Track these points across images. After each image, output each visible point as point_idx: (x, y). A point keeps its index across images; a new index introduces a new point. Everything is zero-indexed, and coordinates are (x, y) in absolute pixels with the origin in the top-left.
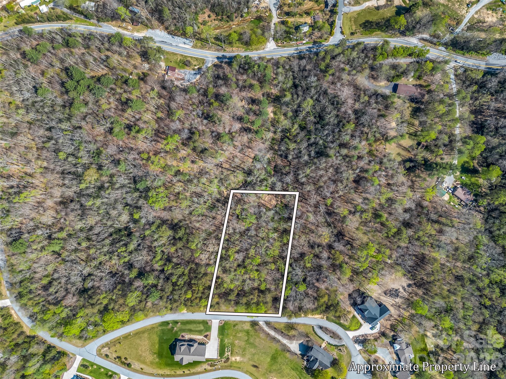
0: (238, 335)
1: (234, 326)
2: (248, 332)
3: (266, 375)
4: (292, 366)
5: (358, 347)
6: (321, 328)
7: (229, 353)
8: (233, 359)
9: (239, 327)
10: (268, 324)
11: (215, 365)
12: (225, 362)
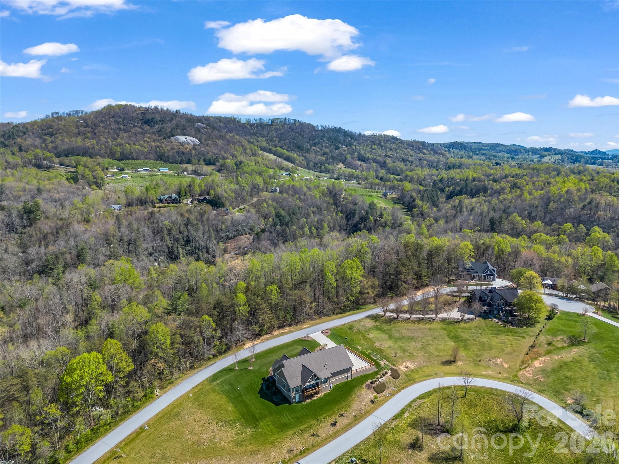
1: (350, 329)
3: (481, 363)
7: (385, 362)
8: (403, 368)
9: (359, 328)
11: (384, 386)
12: (394, 377)
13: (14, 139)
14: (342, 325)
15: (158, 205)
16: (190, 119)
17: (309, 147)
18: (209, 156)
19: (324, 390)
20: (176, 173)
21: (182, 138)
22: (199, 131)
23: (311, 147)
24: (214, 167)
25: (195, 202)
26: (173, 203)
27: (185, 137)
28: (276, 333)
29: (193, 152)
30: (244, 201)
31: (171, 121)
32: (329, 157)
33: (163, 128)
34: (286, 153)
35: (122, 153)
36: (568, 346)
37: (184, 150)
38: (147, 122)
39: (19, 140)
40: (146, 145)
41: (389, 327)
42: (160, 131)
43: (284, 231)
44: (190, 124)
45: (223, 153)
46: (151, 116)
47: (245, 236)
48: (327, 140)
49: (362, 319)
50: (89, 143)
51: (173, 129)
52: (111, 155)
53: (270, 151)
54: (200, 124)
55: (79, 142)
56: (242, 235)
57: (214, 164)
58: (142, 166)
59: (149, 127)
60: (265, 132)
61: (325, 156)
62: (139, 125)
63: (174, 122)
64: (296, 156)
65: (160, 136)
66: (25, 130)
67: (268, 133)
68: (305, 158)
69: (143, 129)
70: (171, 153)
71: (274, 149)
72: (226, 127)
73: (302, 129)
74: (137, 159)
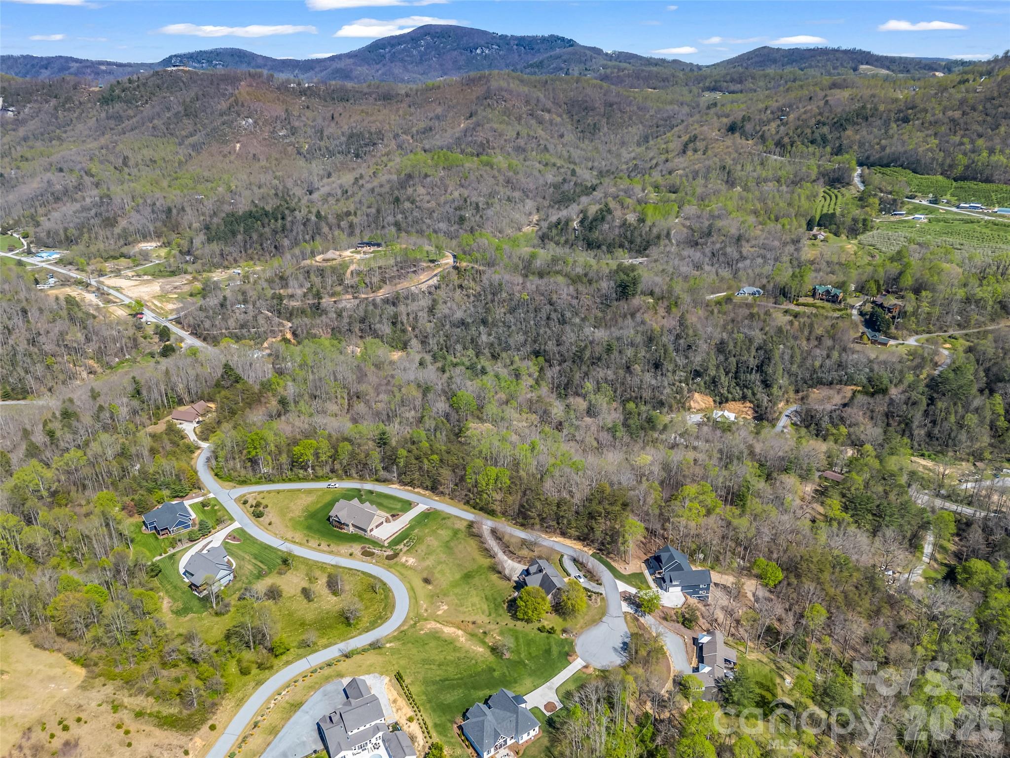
0: (439, 532)
1: (444, 519)
2: (456, 532)
3: (435, 598)
4: (489, 593)
5: (625, 607)
6: (575, 560)
7: (406, 549)
9: (449, 523)
10: (494, 532)
11: (371, 554)
12: (389, 558)
13: (844, 129)
14: (447, 513)
15: (802, 300)
19: (346, 530)
26: (828, 301)
28: (416, 490)
36: (488, 646)
39: (849, 132)
41: (462, 537)
47: (853, 387)
49: (466, 520)
52: (948, 169)
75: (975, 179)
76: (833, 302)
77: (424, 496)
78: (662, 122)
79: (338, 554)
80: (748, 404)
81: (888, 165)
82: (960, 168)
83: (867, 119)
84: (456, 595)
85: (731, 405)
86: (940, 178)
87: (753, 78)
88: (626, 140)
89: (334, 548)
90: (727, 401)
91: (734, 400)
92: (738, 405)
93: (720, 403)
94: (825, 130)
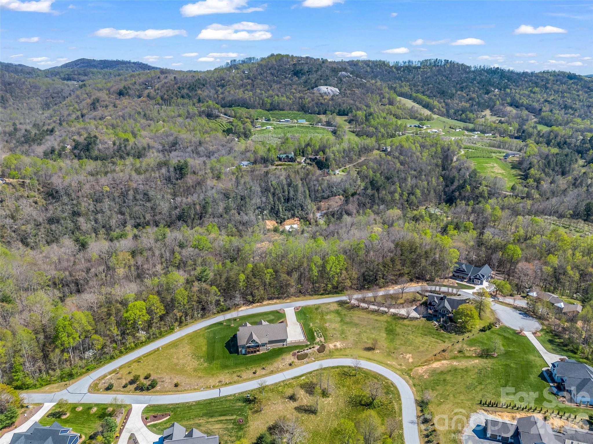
0: (326, 318)
1: (317, 309)
2: (338, 312)
3: (393, 355)
4: (420, 331)
5: (488, 299)
7: (323, 339)
8: (331, 346)
9: (324, 310)
10: (361, 301)
11: (306, 356)
12: (319, 351)
13: (196, 90)
14: (312, 305)
15: (277, 163)
16: (335, 68)
17: (454, 91)
18: (344, 107)
19: (262, 351)
20: (311, 124)
21: (324, 89)
22: (341, 80)
23: (457, 91)
24: (346, 118)
25: (308, 161)
26: (289, 161)
27: (326, 87)
28: (265, 303)
29: (331, 103)
30: (351, 161)
31: (316, 71)
32: (474, 103)
33: (309, 79)
34: (425, 99)
35: (271, 104)
36: (475, 357)
37: (323, 101)
38: (297, 73)
39: (199, 92)
40: (292, 97)
41: (346, 313)
42: (306, 82)
43: (373, 195)
44: (333, 74)
45: (357, 104)
46: (300, 67)
47: (338, 196)
48: (478, 83)
49: (331, 303)
50: (248, 95)
51: (318, 79)
52: (263, 106)
53: (410, 97)
54: (343, 73)
55: (240, 94)
56: (336, 196)
57: (347, 115)
58: (286, 116)
59: (297, 79)
60: (410, 77)
61: (470, 102)
62: (290, 76)
63: (319, 73)
64: (436, 103)
65: (305, 87)
66: (204, 82)
67: (414, 78)
68: (447, 104)
69: (292, 80)
70: (311, 104)
71: (414, 95)
72: (373, 72)
73: (451, 71)
74: (283, 110)
75: (276, 109)
76: (292, 161)
77: (276, 303)
78: (55, 95)
79: (278, 371)
80: (296, 219)
81: (230, 106)
82: (268, 105)
83: (204, 85)
84: (401, 344)
85: (287, 222)
86: (261, 110)
87: (93, 73)
88: (32, 106)
89: (270, 368)
90: (284, 220)
91: (288, 219)
92: (291, 221)
93: (281, 223)
94: (185, 91)
